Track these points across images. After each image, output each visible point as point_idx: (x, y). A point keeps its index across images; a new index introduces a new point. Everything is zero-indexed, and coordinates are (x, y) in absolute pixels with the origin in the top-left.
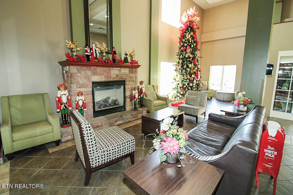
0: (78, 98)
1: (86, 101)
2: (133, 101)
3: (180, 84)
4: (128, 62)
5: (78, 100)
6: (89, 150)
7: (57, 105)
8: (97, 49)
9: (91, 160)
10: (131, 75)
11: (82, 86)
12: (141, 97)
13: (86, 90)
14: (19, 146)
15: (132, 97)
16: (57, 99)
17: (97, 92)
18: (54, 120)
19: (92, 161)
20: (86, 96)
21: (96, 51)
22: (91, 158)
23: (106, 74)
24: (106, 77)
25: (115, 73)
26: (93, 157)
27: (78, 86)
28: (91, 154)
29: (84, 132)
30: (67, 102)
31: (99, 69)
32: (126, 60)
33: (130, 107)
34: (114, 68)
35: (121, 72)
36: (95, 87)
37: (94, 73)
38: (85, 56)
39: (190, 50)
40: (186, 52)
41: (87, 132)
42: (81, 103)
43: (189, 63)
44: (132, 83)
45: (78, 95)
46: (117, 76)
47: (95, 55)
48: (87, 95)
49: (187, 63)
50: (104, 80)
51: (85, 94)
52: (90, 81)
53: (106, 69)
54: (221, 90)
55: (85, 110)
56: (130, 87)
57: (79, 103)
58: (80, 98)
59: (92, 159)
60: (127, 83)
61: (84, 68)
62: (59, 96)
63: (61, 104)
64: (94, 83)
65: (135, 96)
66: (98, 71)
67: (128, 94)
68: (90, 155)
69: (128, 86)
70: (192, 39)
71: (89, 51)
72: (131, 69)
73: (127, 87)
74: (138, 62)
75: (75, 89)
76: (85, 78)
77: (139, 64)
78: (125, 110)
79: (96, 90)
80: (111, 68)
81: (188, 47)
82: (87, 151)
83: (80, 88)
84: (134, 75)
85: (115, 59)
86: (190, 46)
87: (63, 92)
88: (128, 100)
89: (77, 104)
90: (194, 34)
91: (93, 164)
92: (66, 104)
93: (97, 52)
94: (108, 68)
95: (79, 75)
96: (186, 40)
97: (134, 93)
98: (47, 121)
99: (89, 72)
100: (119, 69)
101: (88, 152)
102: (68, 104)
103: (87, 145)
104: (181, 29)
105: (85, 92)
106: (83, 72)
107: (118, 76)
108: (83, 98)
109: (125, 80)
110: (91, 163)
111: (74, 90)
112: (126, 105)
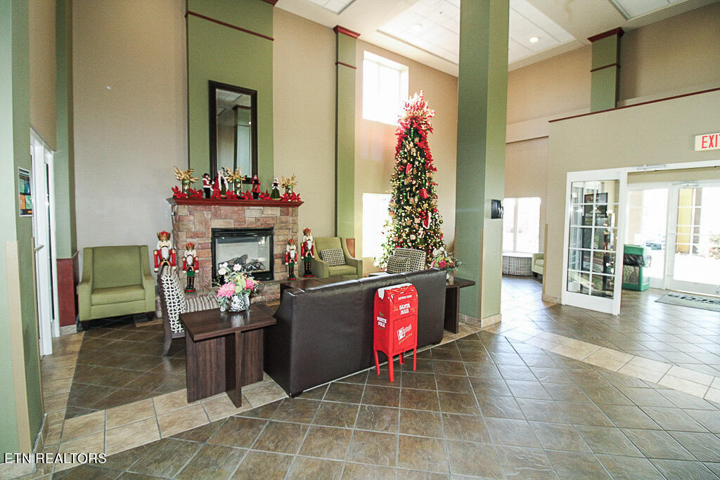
0: (186, 253)
1: (200, 259)
2: (287, 264)
3: (393, 236)
4: (279, 197)
5: (186, 256)
6: (170, 309)
7: (156, 261)
8: (225, 178)
9: (172, 323)
10: (284, 218)
11: (196, 235)
12: (305, 257)
13: (201, 242)
14: (96, 313)
15: (286, 257)
16: (156, 253)
17: (220, 245)
18: (147, 281)
19: (173, 325)
20: (200, 251)
21: (222, 181)
22: (171, 320)
23: (236, 217)
24: (236, 221)
25: (252, 215)
26: (174, 319)
27: (188, 236)
28: (171, 314)
29: (164, 286)
30: (169, 258)
31: (224, 210)
32: (276, 192)
33: (281, 274)
34: (251, 207)
35: (265, 213)
36: (218, 237)
37: (216, 216)
38: (203, 190)
39: (412, 171)
40: (405, 174)
41: (167, 286)
42: (190, 261)
43: (410, 196)
44: (286, 232)
45: (188, 249)
46: (257, 220)
47: (220, 187)
48: (202, 249)
49: (406, 196)
50: (233, 227)
51: (200, 247)
52: (209, 228)
53: (236, 208)
54: (514, 251)
55: (197, 271)
56: (281, 238)
57: (187, 260)
58: (190, 252)
59: (173, 321)
60: (276, 232)
61: (199, 208)
62: (159, 249)
63: (161, 261)
64: (214, 231)
65: (289, 254)
66: (222, 212)
67: (277, 251)
68: (171, 316)
69: (279, 237)
70: (417, 150)
71: (208, 183)
72: (284, 209)
73: (275, 238)
74: (300, 197)
75: (184, 239)
76: (201, 223)
77: (302, 200)
78: (272, 278)
79: (219, 243)
80: (245, 208)
81: (409, 165)
82: (167, 310)
83: (192, 237)
84: (291, 219)
85: (257, 192)
86: (413, 163)
87: (165, 243)
88: (278, 262)
89: (185, 262)
90: (420, 141)
91: (174, 329)
92: (168, 260)
93: (226, 182)
94: (240, 208)
95: (192, 218)
96: (405, 153)
97: (288, 250)
98: (141, 286)
99: (207, 214)
100: (262, 208)
101: (169, 311)
102: (171, 260)
103: (168, 303)
104: (399, 132)
105: (199, 244)
106: (197, 214)
107: (259, 220)
108: (194, 253)
109: (272, 226)
110: (172, 326)
111: (182, 241)
112: (275, 271)
